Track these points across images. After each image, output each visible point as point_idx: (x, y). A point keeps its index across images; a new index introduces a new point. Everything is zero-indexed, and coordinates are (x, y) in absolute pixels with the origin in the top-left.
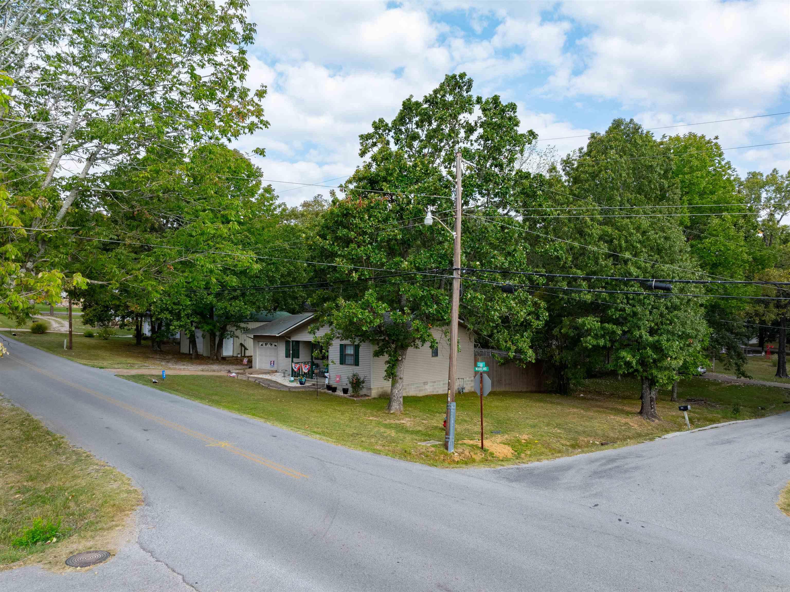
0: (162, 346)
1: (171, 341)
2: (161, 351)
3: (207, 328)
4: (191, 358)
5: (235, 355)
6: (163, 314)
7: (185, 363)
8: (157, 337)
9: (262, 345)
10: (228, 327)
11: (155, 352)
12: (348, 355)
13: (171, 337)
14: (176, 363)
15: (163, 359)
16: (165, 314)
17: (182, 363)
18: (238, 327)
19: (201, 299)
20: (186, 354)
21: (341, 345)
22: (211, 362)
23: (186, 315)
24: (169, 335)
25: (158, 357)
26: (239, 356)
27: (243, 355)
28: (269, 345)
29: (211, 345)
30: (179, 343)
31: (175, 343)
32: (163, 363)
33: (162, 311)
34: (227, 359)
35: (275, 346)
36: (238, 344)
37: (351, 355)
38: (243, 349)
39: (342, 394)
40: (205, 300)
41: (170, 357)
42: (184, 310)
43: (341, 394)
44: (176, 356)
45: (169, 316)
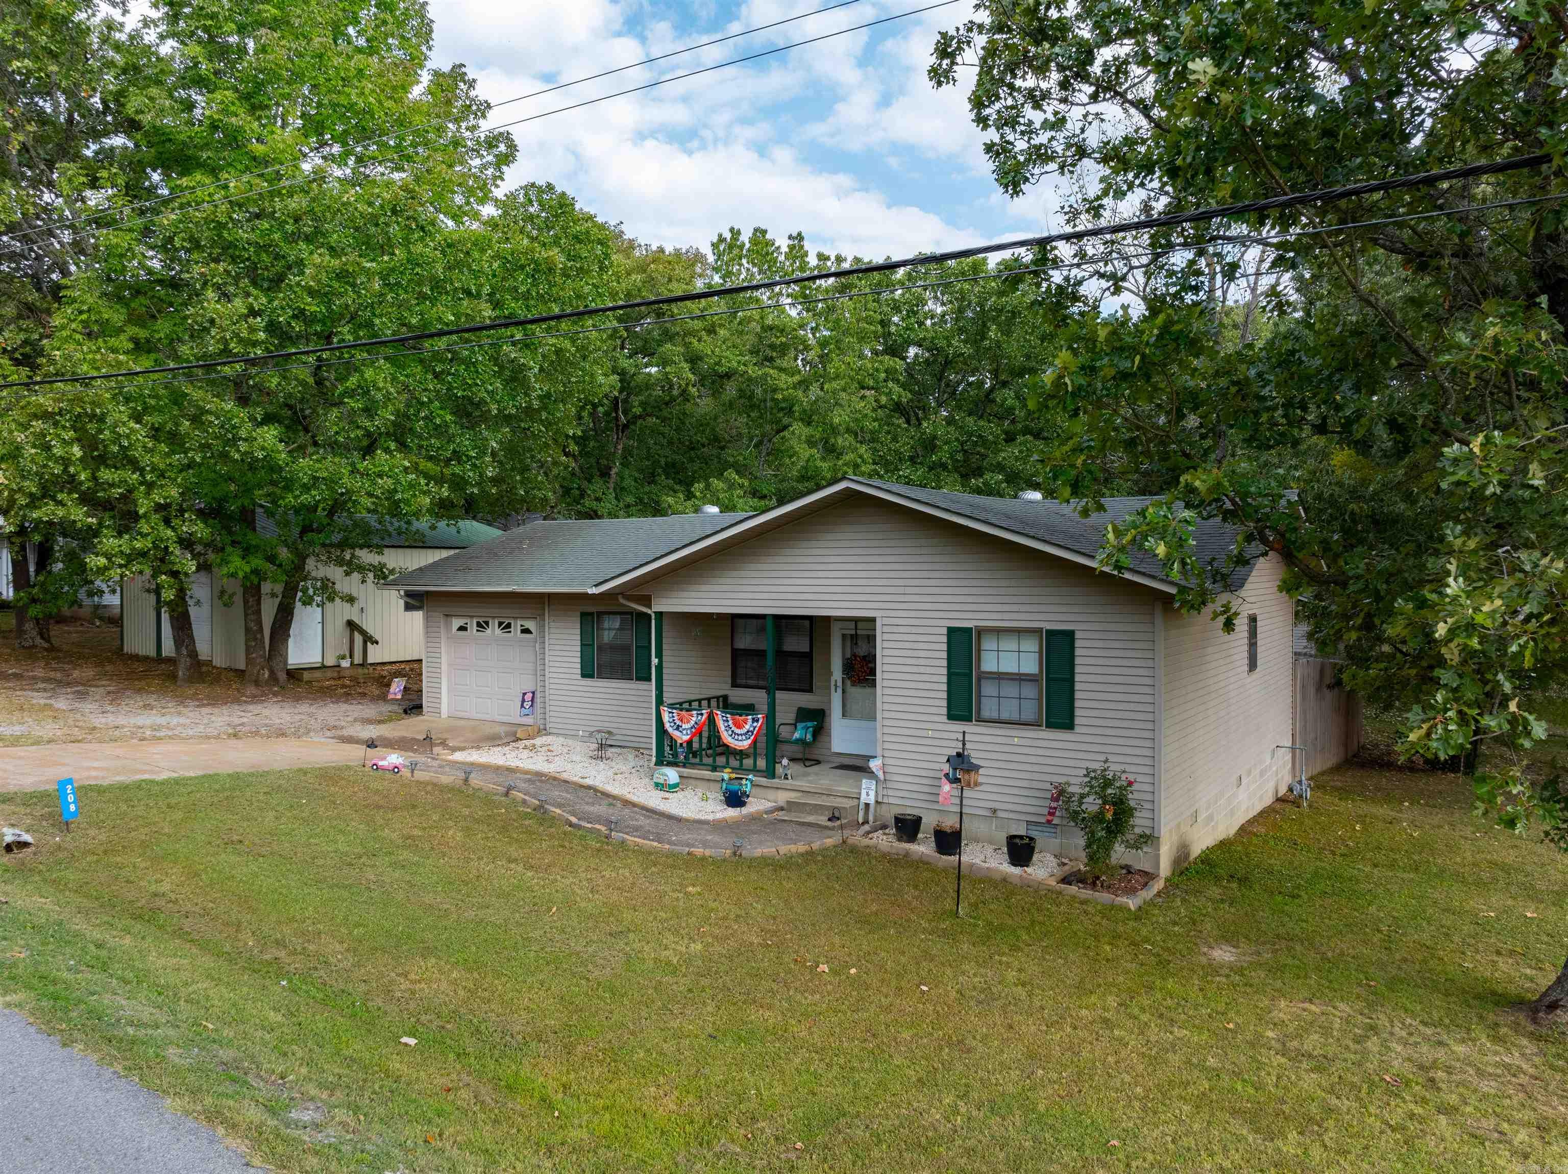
0: (55, 630)
1: (85, 612)
2: (52, 649)
3: (238, 564)
4: (173, 677)
5: (330, 661)
6: (51, 506)
7: (151, 700)
8: (34, 601)
9: (462, 629)
10: (311, 563)
11: (29, 653)
12: (999, 677)
13: (87, 602)
14: (115, 697)
15: (60, 683)
16: (61, 503)
17: (140, 700)
18: (352, 567)
19: (227, 442)
20: (146, 658)
21: (951, 631)
22: (251, 690)
23: (159, 508)
24: (82, 594)
25: (39, 672)
26: (345, 664)
27: (358, 659)
28: (493, 630)
29: (248, 630)
30: (117, 621)
31: (101, 618)
32: (61, 704)
33: (47, 492)
34: (306, 676)
35: (526, 631)
36: (340, 623)
37: (1019, 678)
38: (358, 638)
39: (1008, 869)
40: (243, 446)
41: (89, 672)
42: (150, 486)
43: (1000, 864)
44: (109, 668)
45: (79, 515)
